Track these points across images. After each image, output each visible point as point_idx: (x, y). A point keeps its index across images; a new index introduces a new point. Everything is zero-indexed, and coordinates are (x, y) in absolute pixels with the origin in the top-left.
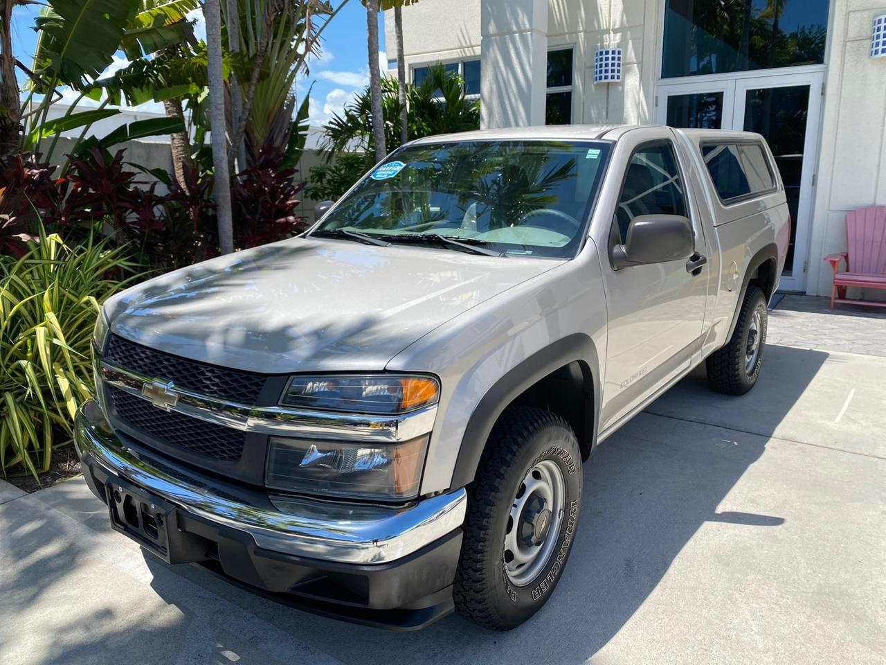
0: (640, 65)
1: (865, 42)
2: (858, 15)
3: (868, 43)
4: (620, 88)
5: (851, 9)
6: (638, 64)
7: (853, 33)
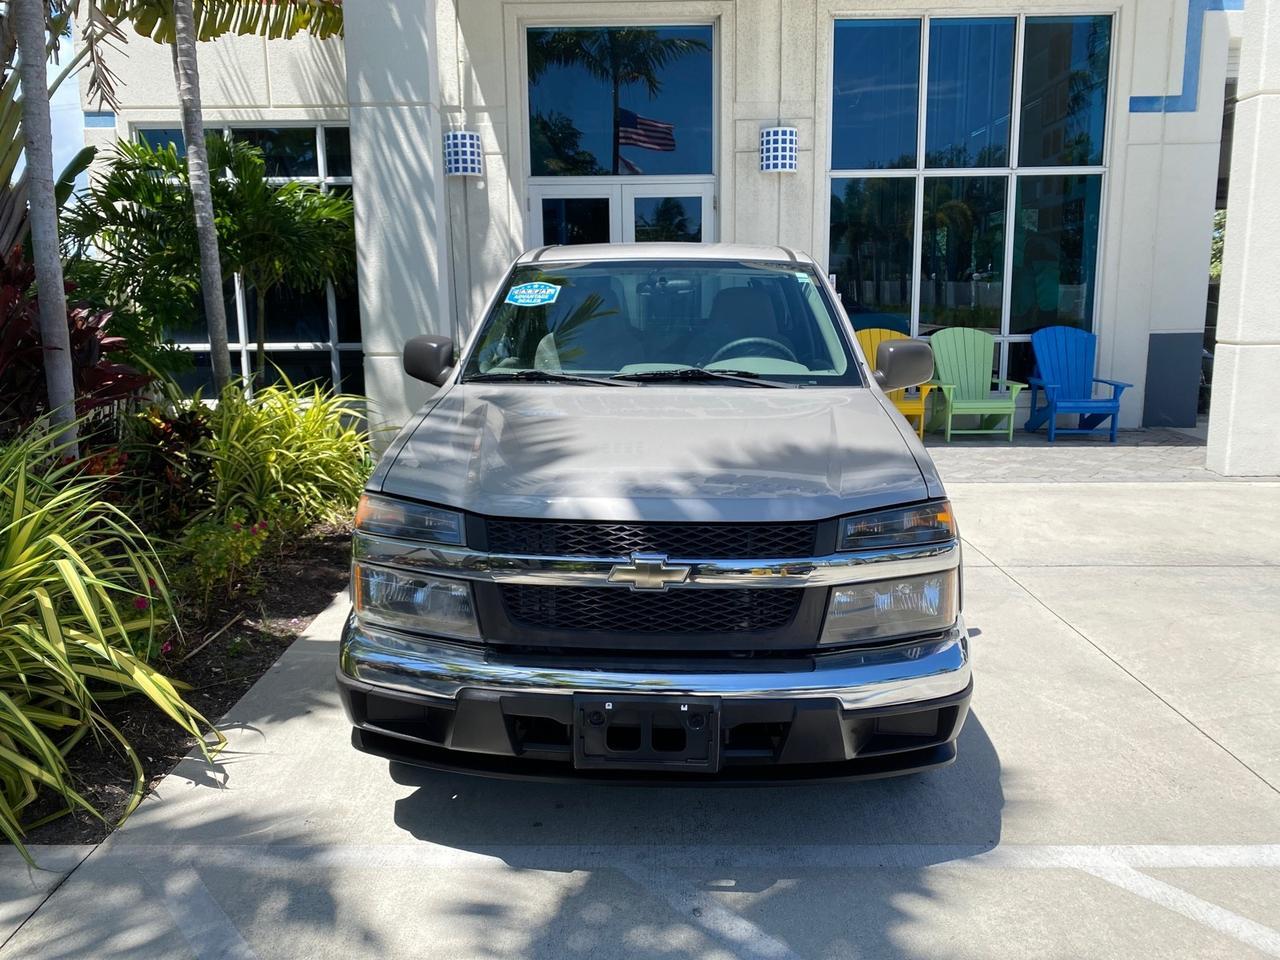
0: (506, 157)
1: (753, 154)
2: (745, 124)
3: (757, 155)
4: (481, 185)
5: (738, 117)
6: (503, 155)
7: (741, 145)
